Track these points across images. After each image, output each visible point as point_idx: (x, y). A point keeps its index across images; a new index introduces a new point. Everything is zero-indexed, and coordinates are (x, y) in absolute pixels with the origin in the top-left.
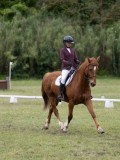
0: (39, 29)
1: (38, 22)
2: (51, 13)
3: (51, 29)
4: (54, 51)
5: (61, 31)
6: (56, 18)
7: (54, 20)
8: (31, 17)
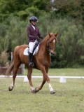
0: (49, 28)
1: (48, 22)
2: (58, 15)
3: (58, 28)
4: (61, 45)
5: (66, 29)
6: (63, 19)
7: (60, 20)
8: (42, 18)
